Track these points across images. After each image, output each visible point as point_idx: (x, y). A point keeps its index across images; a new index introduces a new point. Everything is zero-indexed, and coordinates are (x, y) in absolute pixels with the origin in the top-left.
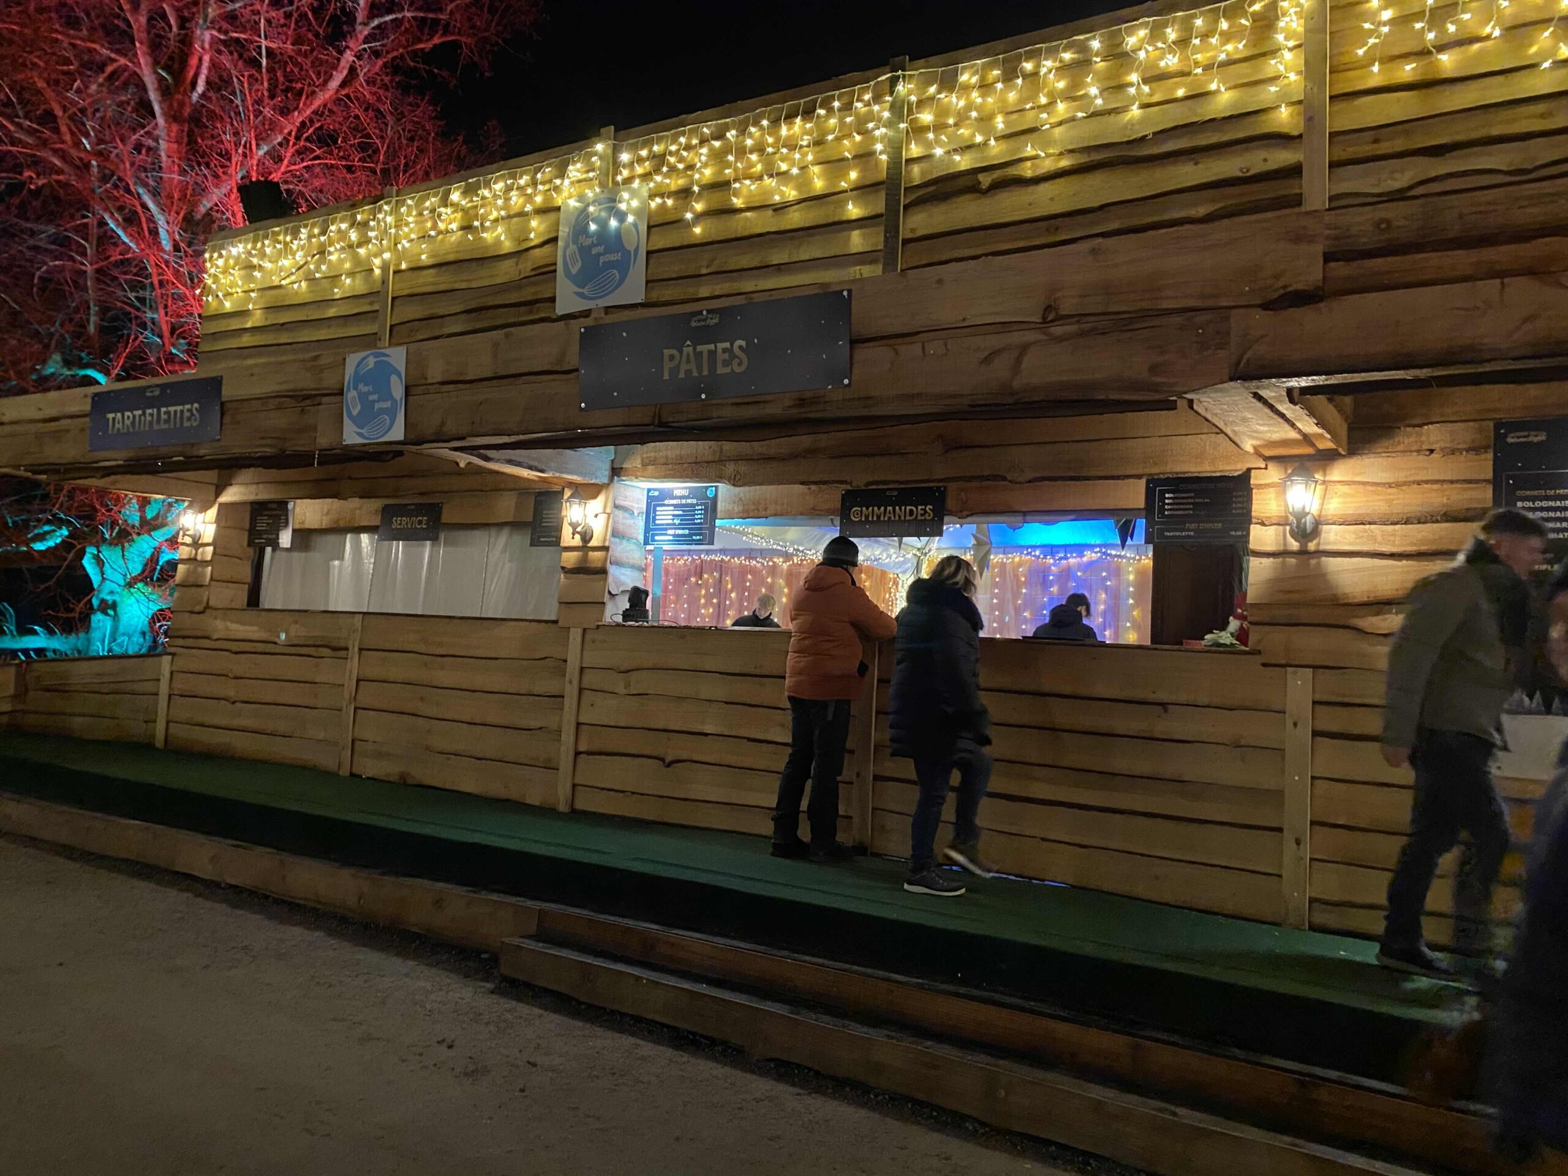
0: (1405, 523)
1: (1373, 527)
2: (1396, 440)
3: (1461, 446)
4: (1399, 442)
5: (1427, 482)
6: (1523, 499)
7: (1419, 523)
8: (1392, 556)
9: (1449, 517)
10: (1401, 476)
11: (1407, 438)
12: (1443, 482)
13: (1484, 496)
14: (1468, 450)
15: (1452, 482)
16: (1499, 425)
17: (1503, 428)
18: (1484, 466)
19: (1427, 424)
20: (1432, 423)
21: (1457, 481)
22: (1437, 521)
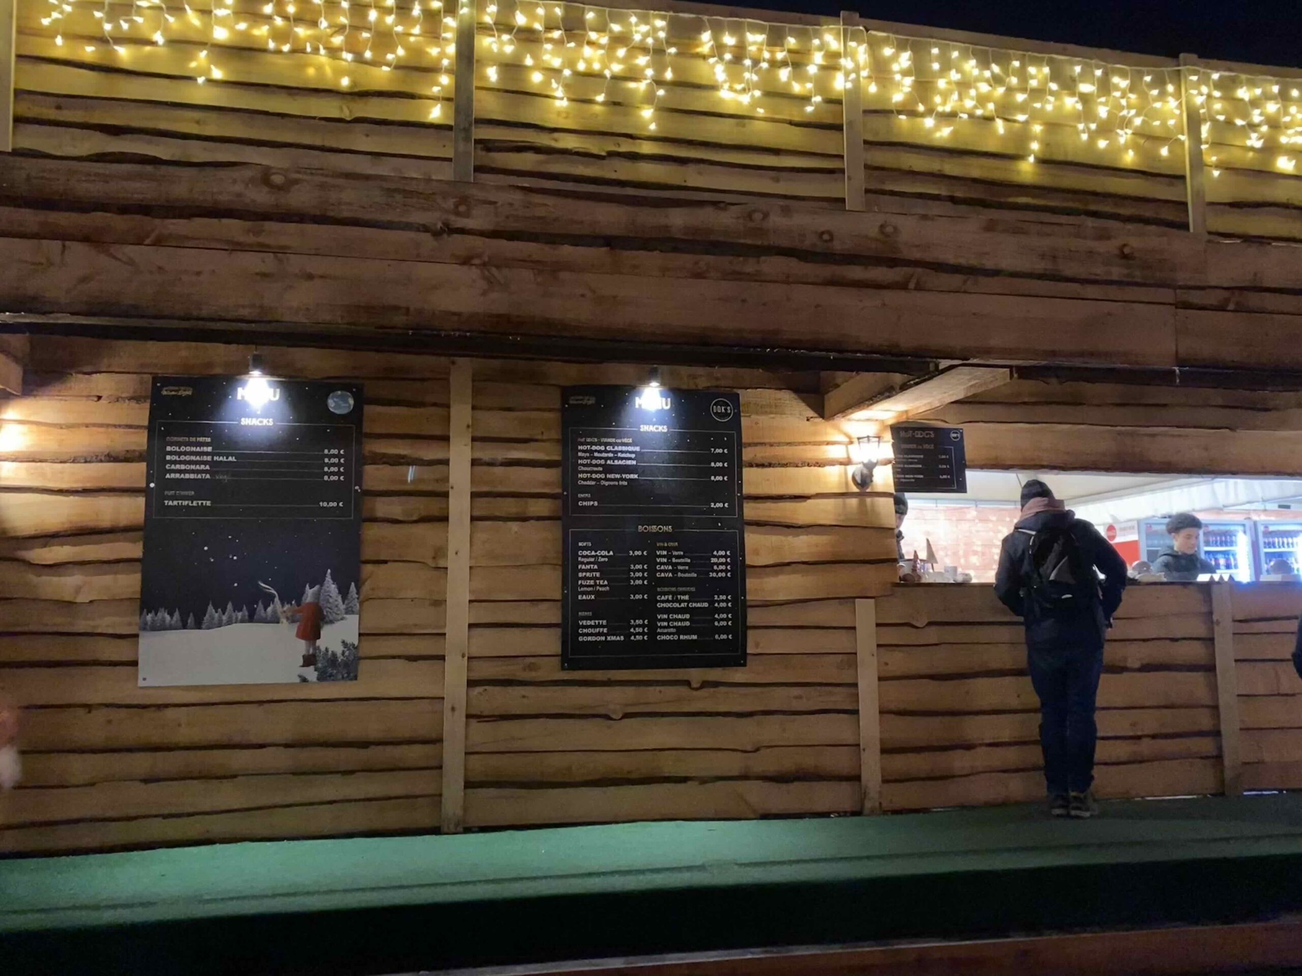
0: (73, 462)
1: (44, 464)
2: (69, 385)
3: (124, 395)
4: (71, 388)
5: (94, 425)
6: (171, 444)
7: (86, 462)
8: (60, 492)
9: (112, 458)
10: (71, 419)
11: (78, 383)
12: (108, 426)
13: (140, 440)
14: (130, 399)
15: (115, 426)
16: (155, 379)
17: (160, 382)
18: (141, 414)
19: (96, 373)
20: (100, 372)
21: (120, 426)
22: (101, 461)
